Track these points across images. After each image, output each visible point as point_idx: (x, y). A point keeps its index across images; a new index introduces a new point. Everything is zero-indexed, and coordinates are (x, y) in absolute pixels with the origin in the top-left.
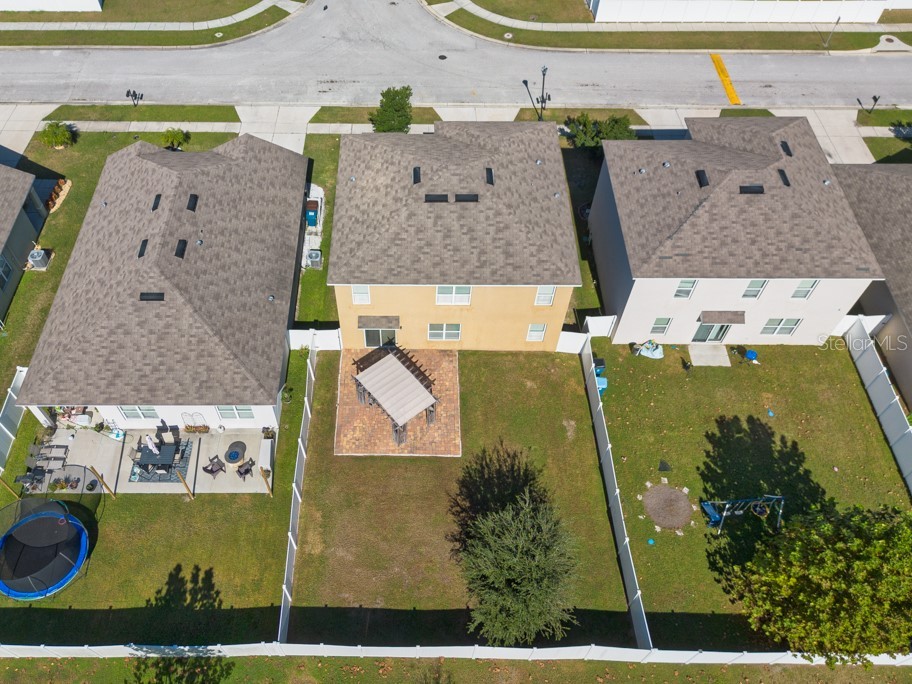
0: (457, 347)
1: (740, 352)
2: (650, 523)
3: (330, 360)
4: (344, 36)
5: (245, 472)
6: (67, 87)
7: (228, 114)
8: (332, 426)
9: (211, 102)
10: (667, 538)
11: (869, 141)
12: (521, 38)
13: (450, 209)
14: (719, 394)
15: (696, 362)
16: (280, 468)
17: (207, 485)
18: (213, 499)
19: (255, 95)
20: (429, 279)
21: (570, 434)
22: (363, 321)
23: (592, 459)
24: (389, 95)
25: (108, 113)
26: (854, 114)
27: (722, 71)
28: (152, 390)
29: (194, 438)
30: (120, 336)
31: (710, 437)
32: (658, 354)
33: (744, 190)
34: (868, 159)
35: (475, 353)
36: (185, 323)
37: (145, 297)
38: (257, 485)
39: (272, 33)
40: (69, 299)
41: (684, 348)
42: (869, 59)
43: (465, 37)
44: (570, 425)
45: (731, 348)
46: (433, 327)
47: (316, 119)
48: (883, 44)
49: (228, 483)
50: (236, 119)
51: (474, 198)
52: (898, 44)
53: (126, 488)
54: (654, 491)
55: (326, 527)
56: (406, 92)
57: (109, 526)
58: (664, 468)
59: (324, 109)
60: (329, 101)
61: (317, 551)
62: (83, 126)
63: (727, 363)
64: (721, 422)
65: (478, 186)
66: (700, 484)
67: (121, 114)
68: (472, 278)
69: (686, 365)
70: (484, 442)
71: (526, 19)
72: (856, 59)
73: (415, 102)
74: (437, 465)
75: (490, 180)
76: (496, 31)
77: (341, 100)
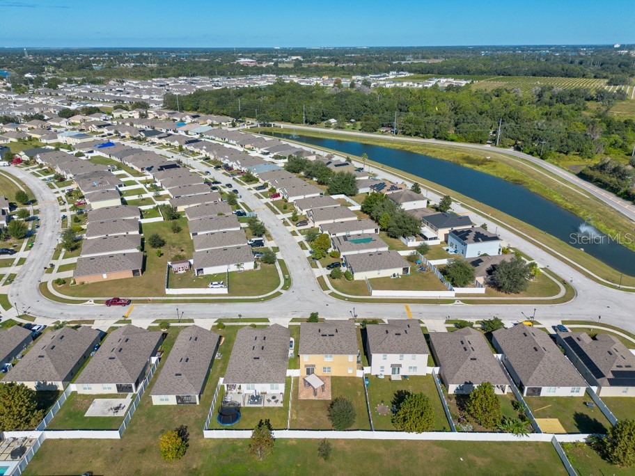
0: (330, 375)
1: (404, 377)
2: (378, 413)
3: (297, 379)
4: (299, 299)
5: (277, 401)
6: (220, 314)
7: (266, 320)
8: (298, 393)
9: (261, 317)
10: (382, 416)
11: (447, 328)
12: (350, 300)
13: (327, 338)
14: (398, 386)
15: (393, 379)
16: (285, 401)
17: (267, 405)
18: (268, 408)
19: (274, 315)
20: (323, 353)
21: (359, 395)
22: (306, 366)
23: (365, 400)
24: (312, 314)
25: (232, 320)
26: (445, 321)
27: (408, 309)
28: (255, 380)
29: (263, 395)
30: (248, 367)
31: (395, 394)
32: (383, 377)
33: (396, 334)
34: (446, 331)
35: (335, 377)
36: (264, 364)
37: (255, 358)
38: (280, 405)
39: (277, 299)
40: (233, 361)
41: (390, 376)
42: (451, 307)
43: (334, 300)
44: (359, 393)
45: (402, 376)
46: (324, 368)
47: (291, 321)
48: (456, 302)
49: (272, 404)
50: (269, 321)
51: (333, 335)
52: (460, 303)
53: (246, 405)
54: (379, 407)
55: (297, 414)
56: (317, 314)
57: (243, 414)
58: (382, 402)
59: (293, 319)
60: (295, 316)
61: (295, 418)
62: (225, 324)
63: (401, 379)
64: (398, 392)
65: (334, 333)
66: (391, 405)
67: (236, 320)
68: (333, 353)
69: (390, 380)
70: (337, 396)
71: (352, 295)
72: (447, 307)
73: (319, 317)
74: (325, 401)
75: (337, 331)
76: (343, 298)
77: (298, 316)
